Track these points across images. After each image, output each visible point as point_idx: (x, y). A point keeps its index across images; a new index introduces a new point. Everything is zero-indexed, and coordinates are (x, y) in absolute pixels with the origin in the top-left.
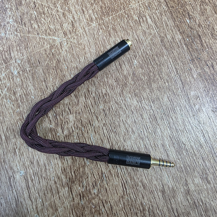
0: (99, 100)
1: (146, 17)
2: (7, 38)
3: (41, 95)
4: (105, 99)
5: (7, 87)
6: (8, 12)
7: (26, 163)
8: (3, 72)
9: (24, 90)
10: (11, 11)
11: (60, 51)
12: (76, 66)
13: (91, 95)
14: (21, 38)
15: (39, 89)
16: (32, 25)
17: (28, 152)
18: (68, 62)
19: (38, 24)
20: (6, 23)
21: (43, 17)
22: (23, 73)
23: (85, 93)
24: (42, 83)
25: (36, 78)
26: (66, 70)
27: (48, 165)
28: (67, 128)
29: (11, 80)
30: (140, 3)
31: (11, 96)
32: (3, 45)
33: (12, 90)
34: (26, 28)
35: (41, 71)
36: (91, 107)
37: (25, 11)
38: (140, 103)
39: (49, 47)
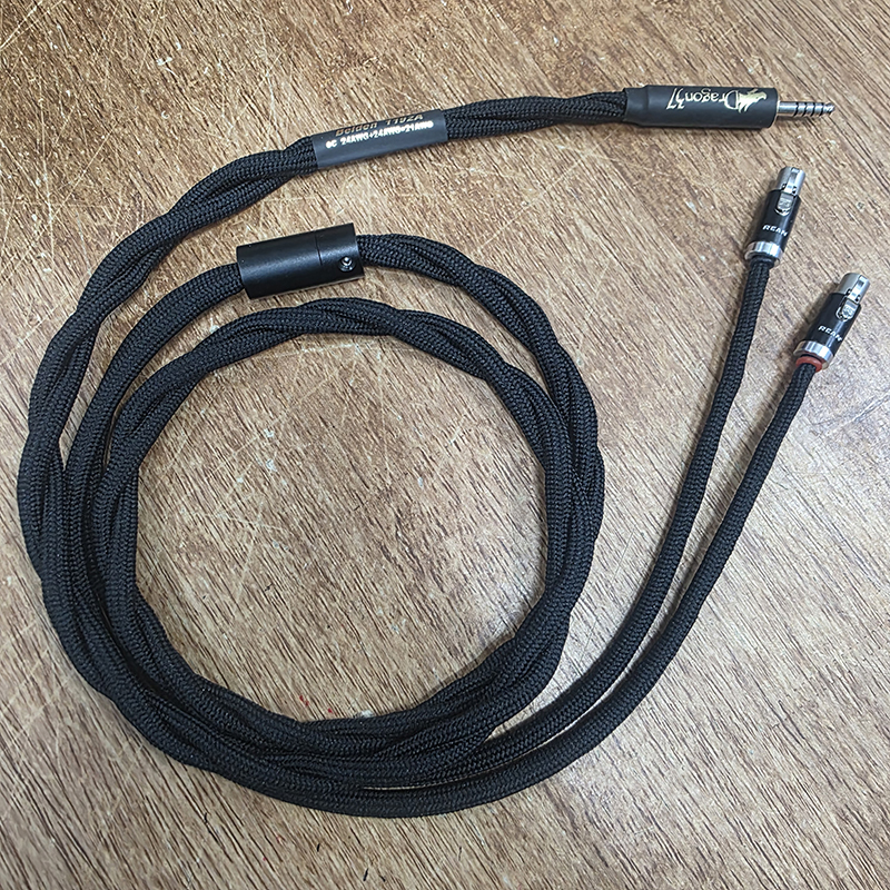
1: (575, 225)
5: (260, 510)
7: (371, 688)
8: (236, 474)
11: (372, 379)
12: (423, 406)
13: (487, 474)
17: (367, 663)
26: (402, 424)
27: (429, 680)
28: (449, 574)
29: (266, 489)
30: (549, 187)
35: (337, 443)
38: (619, 461)
39: (337, 375)
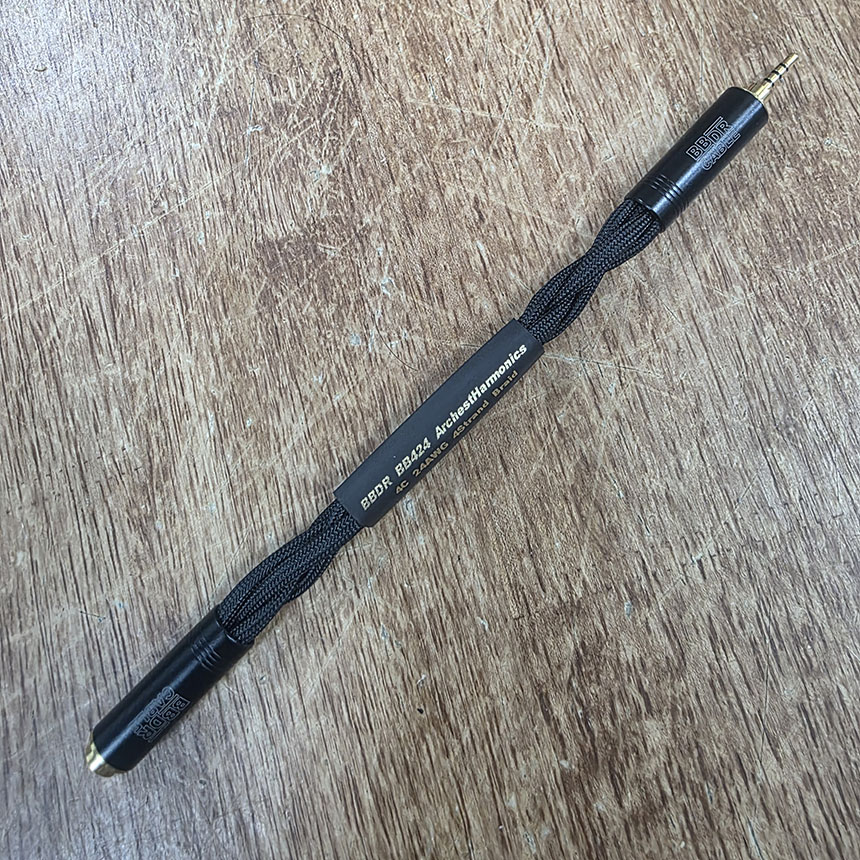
0: (776, 657)
2: (370, 355)
3: (517, 615)
4: (804, 657)
6: (374, 243)
9: (444, 585)
10: (386, 242)
14: (426, 357)
15: (507, 588)
16: (471, 300)
18: (628, 471)
19: (496, 299)
20: (366, 293)
21: (515, 267)
22: (441, 510)
23: (710, 618)
24: (521, 560)
25: (493, 538)
31: (394, 614)
32: (358, 387)
33: (397, 585)
34: (444, 313)
36: (742, 689)
37: (442, 237)
